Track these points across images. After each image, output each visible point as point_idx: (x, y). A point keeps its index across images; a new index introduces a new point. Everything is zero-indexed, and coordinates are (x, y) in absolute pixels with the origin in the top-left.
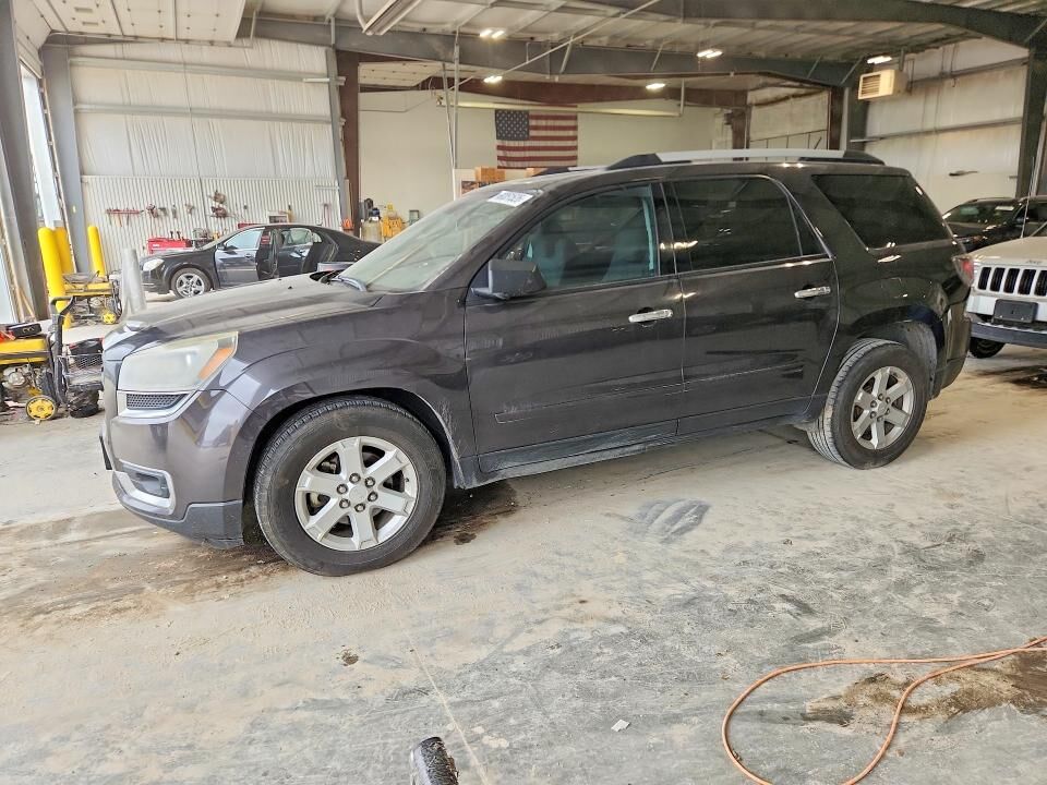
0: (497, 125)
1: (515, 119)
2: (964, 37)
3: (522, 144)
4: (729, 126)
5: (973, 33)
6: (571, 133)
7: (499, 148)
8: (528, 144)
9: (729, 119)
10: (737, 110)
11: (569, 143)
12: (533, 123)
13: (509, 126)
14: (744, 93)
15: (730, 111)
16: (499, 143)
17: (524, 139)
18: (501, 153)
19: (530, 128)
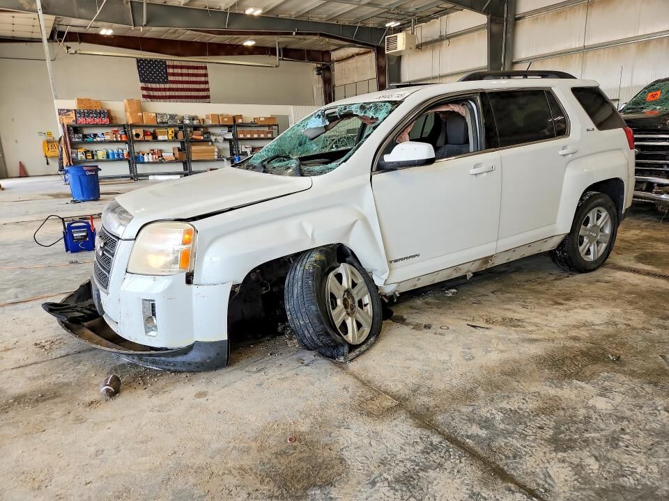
0: (139, 72)
1: (154, 68)
2: (453, 10)
3: (162, 86)
4: (320, 76)
5: (457, 7)
6: (203, 79)
7: (143, 89)
8: (167, 86)
9: (319, 70)
10: (323, 65)
11: (202, 86)
12: (170, 71)
13: (150, 72)
14: (328, 53)
15: (319, 66)
16: (143, 85)
17: (164, 82)
18: (145, 93)
19: (168, 74)
